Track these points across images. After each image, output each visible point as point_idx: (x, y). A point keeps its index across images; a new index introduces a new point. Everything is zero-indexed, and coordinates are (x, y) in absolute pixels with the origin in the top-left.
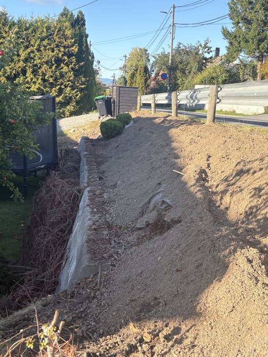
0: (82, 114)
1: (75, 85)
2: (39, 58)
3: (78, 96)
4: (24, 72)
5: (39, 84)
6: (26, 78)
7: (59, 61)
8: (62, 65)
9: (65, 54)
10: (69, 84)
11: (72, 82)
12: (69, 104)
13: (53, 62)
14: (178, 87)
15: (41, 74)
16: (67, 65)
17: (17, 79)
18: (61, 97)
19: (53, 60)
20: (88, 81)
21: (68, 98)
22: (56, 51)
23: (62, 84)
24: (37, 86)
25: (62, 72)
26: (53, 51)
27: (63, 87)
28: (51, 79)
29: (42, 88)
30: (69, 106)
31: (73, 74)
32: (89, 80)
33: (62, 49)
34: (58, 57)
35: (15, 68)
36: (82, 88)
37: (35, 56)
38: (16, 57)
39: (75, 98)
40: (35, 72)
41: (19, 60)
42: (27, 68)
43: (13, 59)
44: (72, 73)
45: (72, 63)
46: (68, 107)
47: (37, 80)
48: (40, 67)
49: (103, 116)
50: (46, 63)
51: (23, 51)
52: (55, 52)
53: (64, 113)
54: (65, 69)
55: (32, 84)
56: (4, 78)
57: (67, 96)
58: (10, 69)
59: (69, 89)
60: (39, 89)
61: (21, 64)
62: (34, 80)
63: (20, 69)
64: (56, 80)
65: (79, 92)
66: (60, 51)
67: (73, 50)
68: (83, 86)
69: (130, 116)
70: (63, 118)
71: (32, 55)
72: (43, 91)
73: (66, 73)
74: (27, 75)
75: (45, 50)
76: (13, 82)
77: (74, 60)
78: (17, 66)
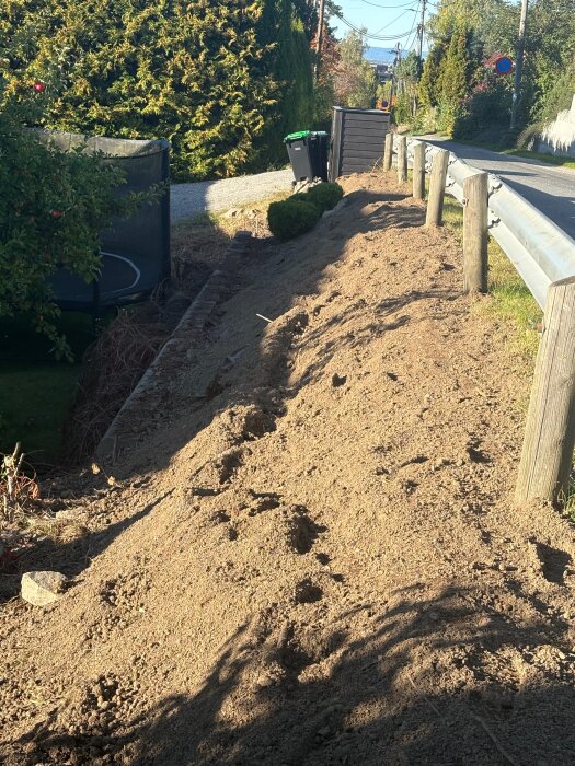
0: (266, 171)
1: (251, 97)
2: (169, 34)
3: (258, 127)
4: (132, 66)
5: (166, 95)
6: (137, 80)
7: (215, 40)
8: (223, 50)
9: (230, 22)
10: (237, 96)
11: (244, 93)
12: (235, 146)
13: (202, 44)
14: (538, 96)
15: (172, 73)
16: (235, 50)
17: (116, 84)
18: (218, 128)
19: (201, 37)
20: (283, 89)
21: (233, 130)
22: (209, 16)
23: (221, 96)
24: (162, 100)
25: (223, 67)
26: (202, 16)
27: (222, 103)
28: (195, 84)
29: (172, 104)
30: (236, 151)
31: (247, 71)
32: (288, 86)
33: (224, 11)
34: (214, 31)
35: (111, 57)
36: (267, 105)
37: (158, 28)
38: (114, 31)
39: (250, 131)
40: (157, 68)
41: (122, 37)
42: (139, 56)
43: (108, 36)
44: (245, 69)
45: (247, 43)
46: (234, 153)
47: (162, 87)
48: (171, 55)
49: (303, 179)
50: (186, 44)
51: (133, 15)
52: (207, 17)
53: (222, 167)
54: (230, 59)
55: (149, 96)
56: (83, 80)
57: (231, 126)
58: (99, 59)
59: (236, 108)
60: (165, 107)
61: (126, 47)
62: (154, 87)
63: (122, 60)
64: (206, 85)
65: (260, 117)
66: (218, 16)
67: (251, 12)
68: (271, 102)
69: (340, 189)
70: (221, 178)
71: (152, 26)
72: (176, 114)
73: (233, 68)
74: (140, 74)
75: (184, 12)
76: (105, 89)
77: (253, 37)
78: (117, 51)
